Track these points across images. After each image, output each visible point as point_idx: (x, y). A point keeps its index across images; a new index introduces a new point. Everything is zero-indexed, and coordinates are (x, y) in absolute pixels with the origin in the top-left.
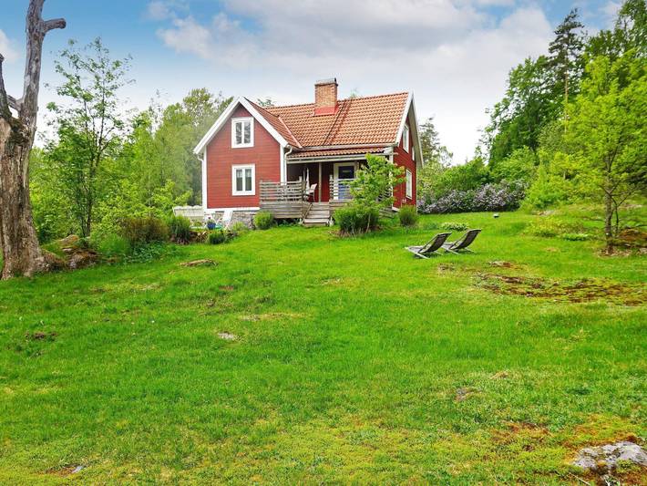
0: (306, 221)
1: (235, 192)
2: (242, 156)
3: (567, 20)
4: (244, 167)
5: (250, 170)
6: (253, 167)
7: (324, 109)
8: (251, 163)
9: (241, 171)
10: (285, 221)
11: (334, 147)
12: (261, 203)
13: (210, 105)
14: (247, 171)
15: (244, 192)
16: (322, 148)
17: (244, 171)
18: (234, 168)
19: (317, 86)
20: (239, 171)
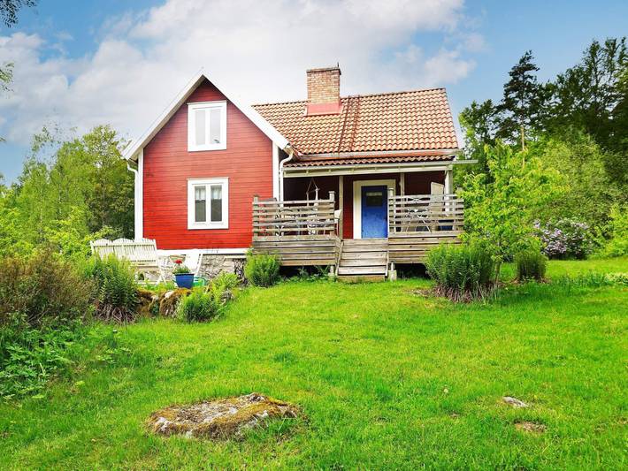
0: (343, 271)
1: (192, 224)
2: (206, 164)
3: (522, 61)
4: (208, 183)
5: (220, 188)
6: (224, 182)
7: (321, 105)
8: (222, 175)
9: (204, 188)
10: (302, 272)
11: (355, 154)
12: (256, 238)
13: (116, 144)
14: (213, 189)
15: (208, 224)
16: (336, 155)
17: (208, 190)
18: (192, 184)
19: (310, 72)
20: (199, 189)
